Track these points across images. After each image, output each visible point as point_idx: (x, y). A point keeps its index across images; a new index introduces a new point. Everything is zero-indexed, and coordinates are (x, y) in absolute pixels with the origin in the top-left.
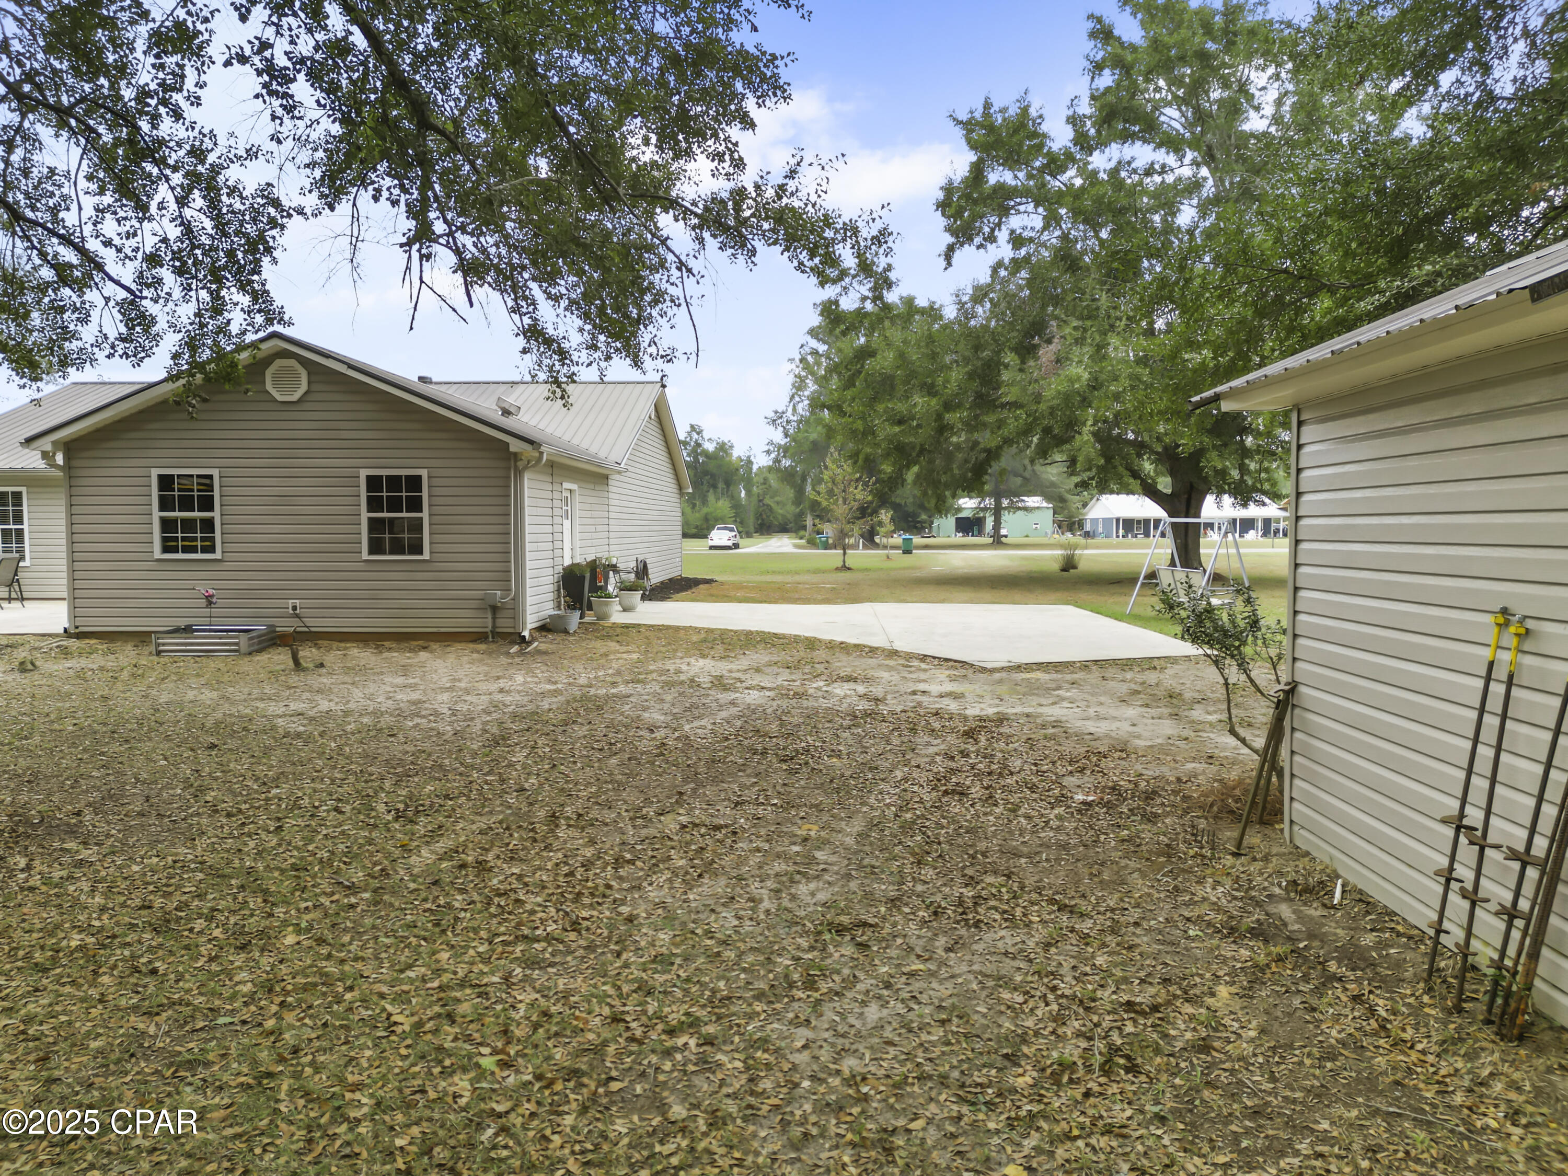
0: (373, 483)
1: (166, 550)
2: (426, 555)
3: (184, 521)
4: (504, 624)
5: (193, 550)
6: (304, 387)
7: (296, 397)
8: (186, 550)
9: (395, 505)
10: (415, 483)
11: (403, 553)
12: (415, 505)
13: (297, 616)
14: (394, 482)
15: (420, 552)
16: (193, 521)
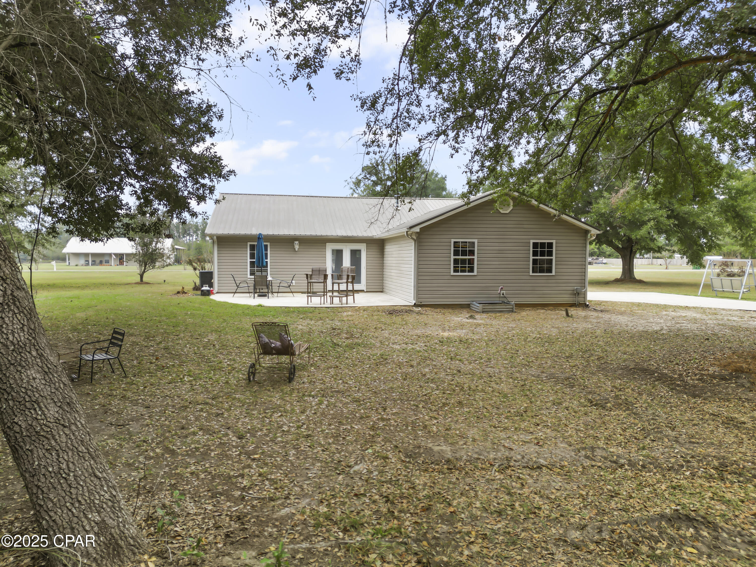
0: (535, 245)
1: (455, 271)
2: (553, 273)
3: (461, 259)
4: (581, 300)
5: (465, 271)
6: (511, 208)
7: (508, 212)
8: (462, 271)
9: (542, 254)
10: (550, 245)
11: (544, 272)
12: (550, 254)
13: (505, 297)
14: (543, 245)
15: (551, 272)
16: (465, 260)
